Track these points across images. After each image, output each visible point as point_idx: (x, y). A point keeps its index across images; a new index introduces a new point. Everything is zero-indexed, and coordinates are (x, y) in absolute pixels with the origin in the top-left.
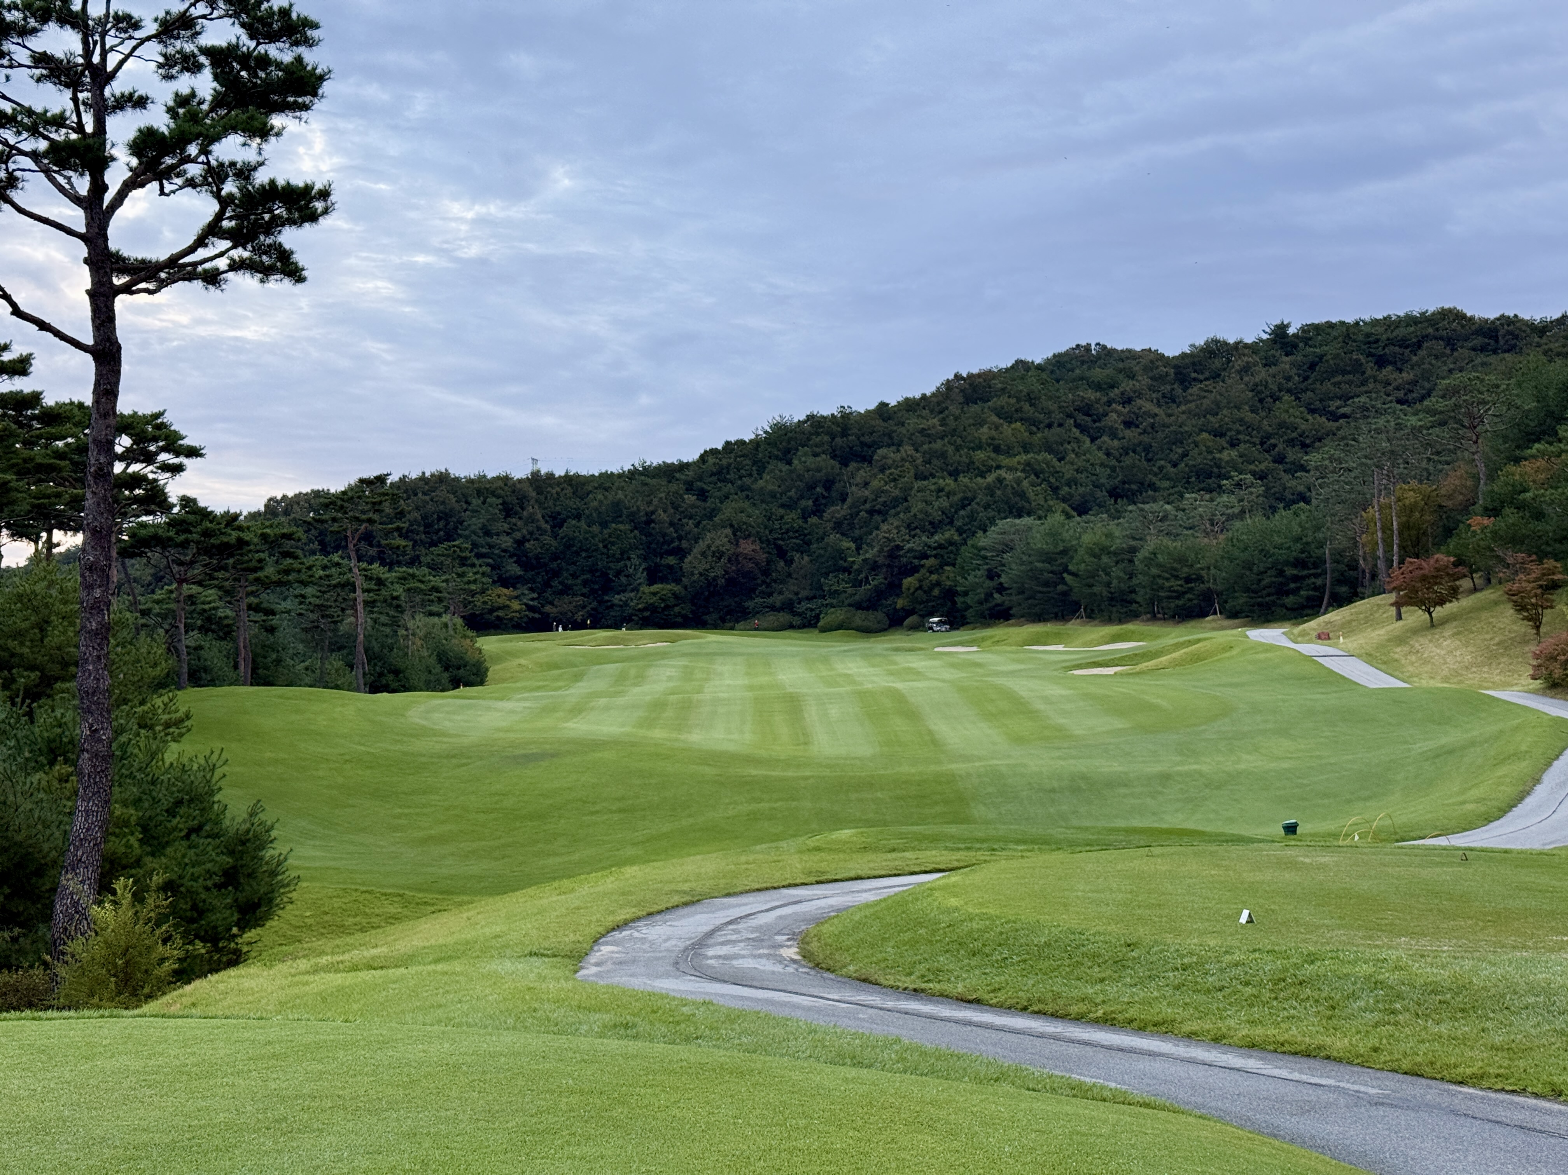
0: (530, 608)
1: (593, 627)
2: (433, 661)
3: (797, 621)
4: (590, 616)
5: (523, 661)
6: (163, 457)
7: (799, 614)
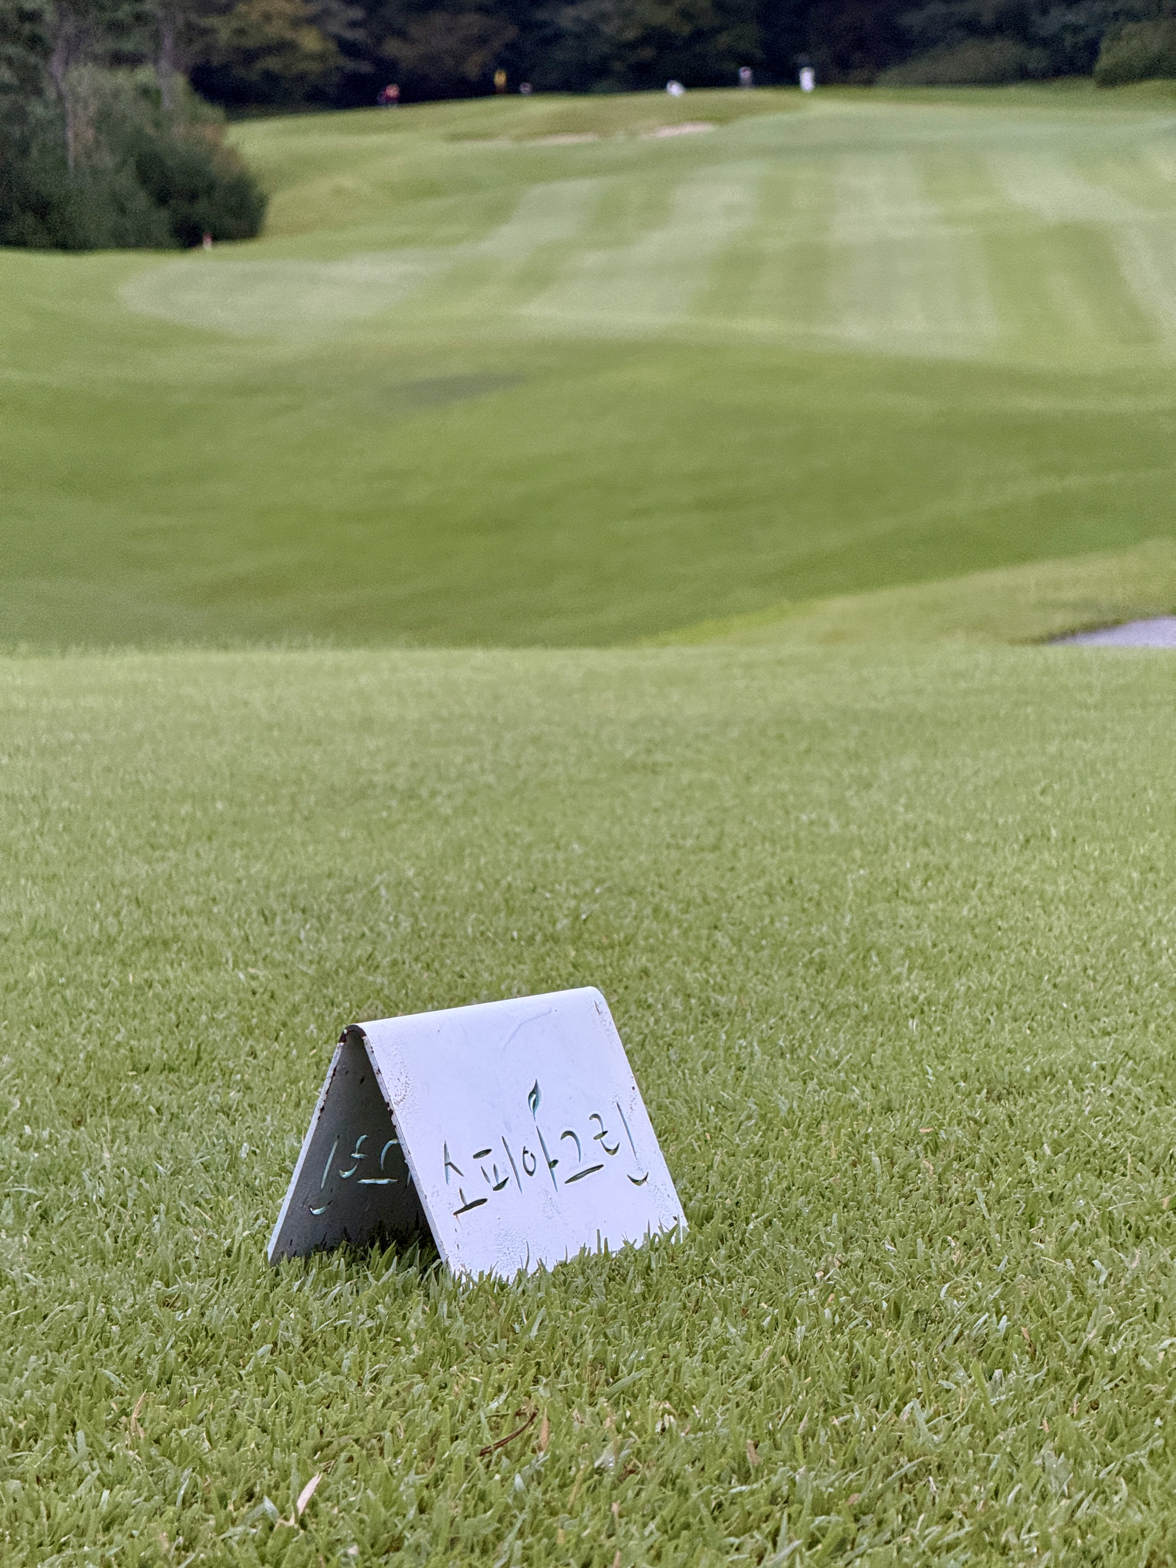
0: (348, 48)
1: (512, 89)
2: (126, 181)
3: (1037, 58)
4: (502, 63)
5: (347, 181)
7: (1045, 42)
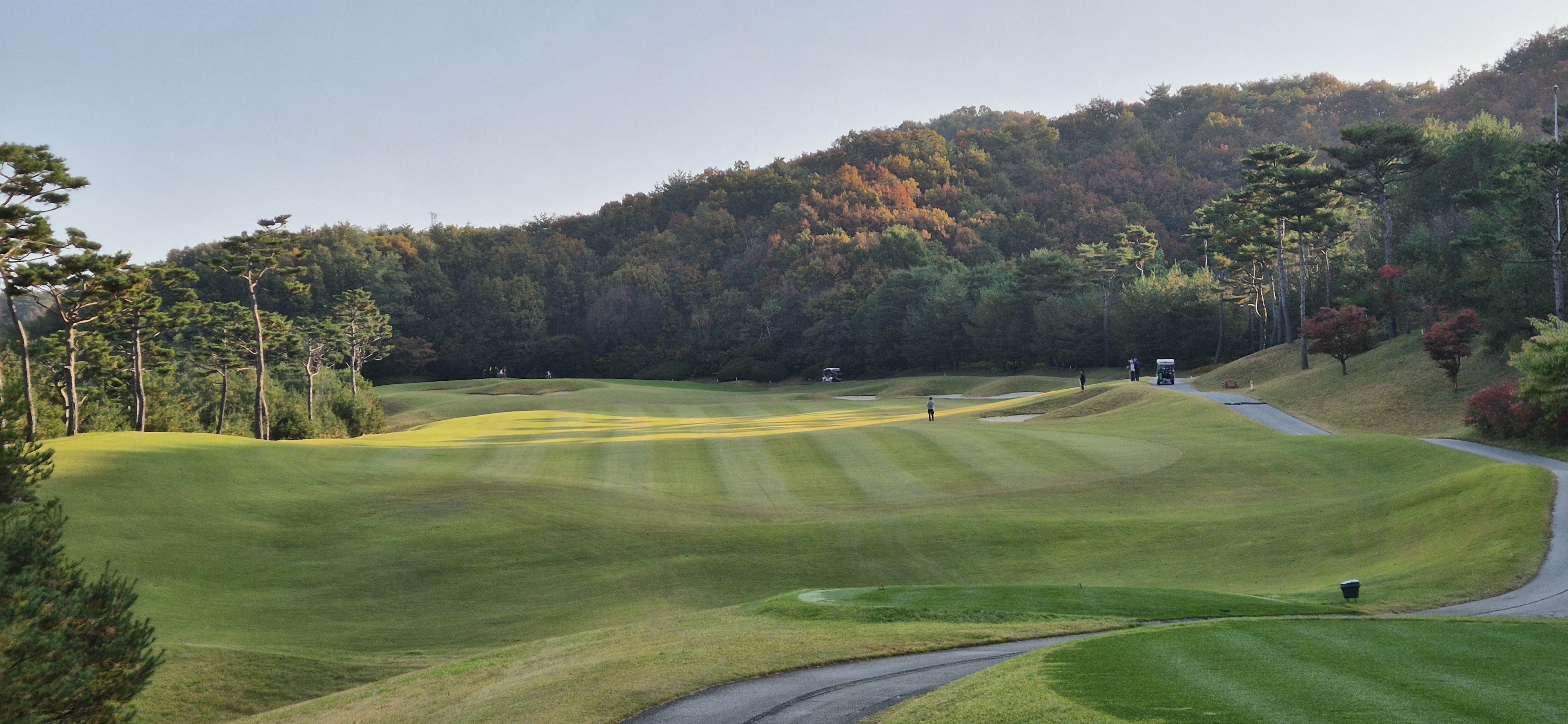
6: (48, 188)
